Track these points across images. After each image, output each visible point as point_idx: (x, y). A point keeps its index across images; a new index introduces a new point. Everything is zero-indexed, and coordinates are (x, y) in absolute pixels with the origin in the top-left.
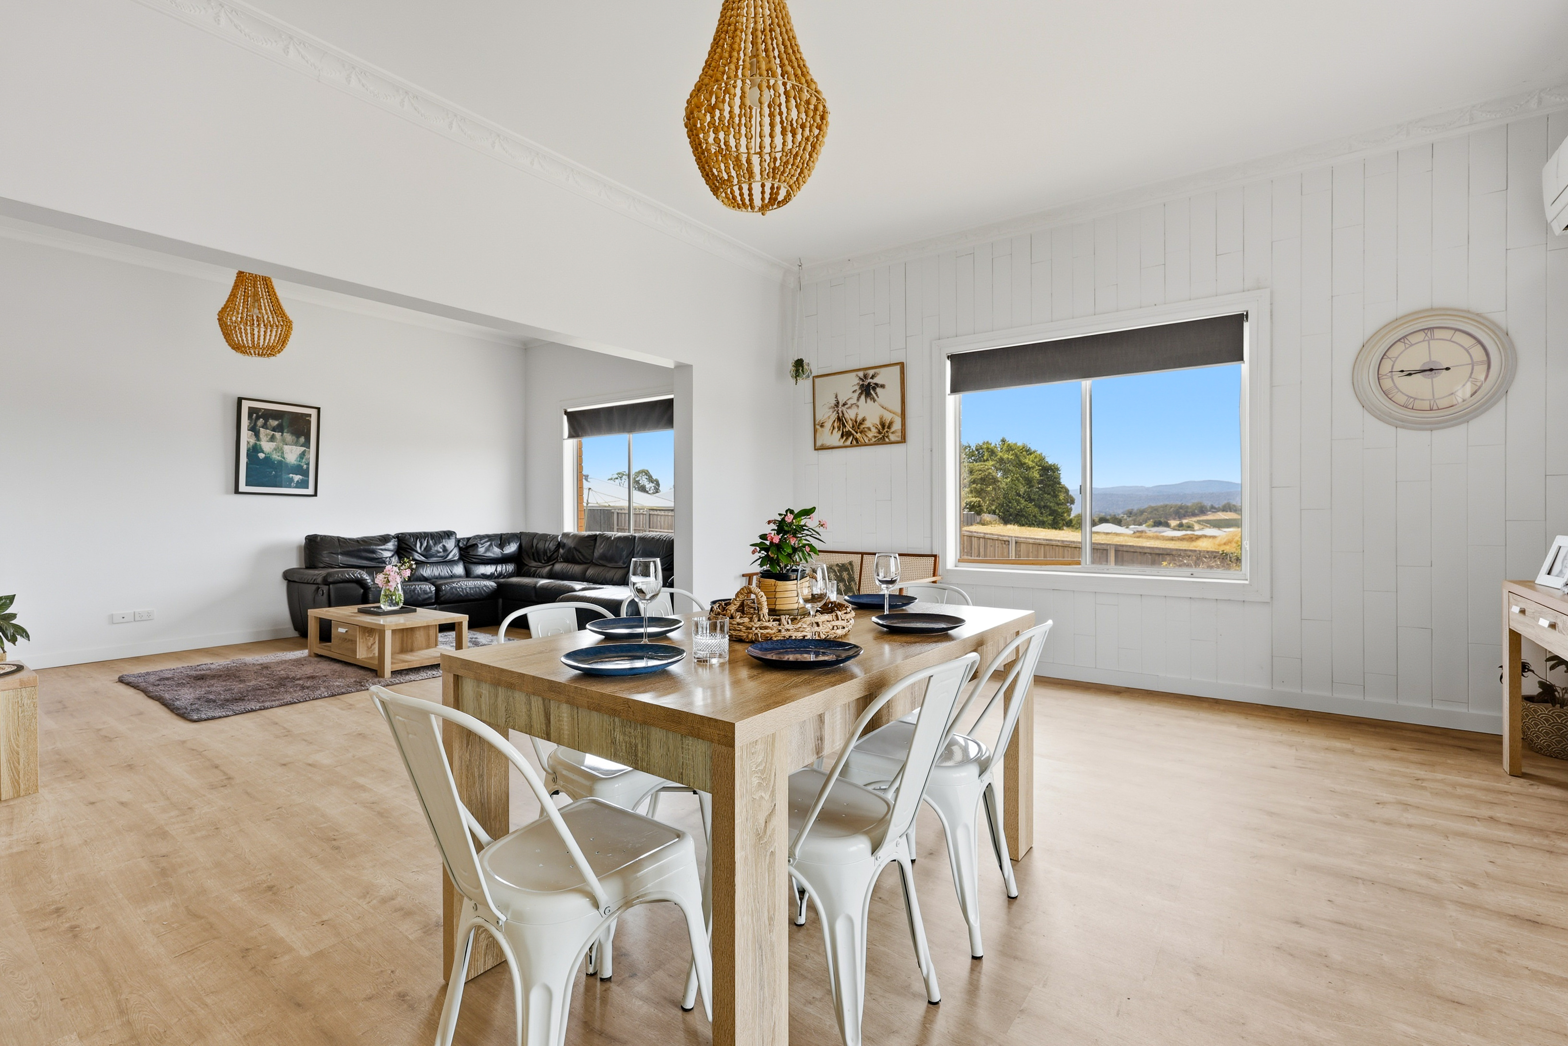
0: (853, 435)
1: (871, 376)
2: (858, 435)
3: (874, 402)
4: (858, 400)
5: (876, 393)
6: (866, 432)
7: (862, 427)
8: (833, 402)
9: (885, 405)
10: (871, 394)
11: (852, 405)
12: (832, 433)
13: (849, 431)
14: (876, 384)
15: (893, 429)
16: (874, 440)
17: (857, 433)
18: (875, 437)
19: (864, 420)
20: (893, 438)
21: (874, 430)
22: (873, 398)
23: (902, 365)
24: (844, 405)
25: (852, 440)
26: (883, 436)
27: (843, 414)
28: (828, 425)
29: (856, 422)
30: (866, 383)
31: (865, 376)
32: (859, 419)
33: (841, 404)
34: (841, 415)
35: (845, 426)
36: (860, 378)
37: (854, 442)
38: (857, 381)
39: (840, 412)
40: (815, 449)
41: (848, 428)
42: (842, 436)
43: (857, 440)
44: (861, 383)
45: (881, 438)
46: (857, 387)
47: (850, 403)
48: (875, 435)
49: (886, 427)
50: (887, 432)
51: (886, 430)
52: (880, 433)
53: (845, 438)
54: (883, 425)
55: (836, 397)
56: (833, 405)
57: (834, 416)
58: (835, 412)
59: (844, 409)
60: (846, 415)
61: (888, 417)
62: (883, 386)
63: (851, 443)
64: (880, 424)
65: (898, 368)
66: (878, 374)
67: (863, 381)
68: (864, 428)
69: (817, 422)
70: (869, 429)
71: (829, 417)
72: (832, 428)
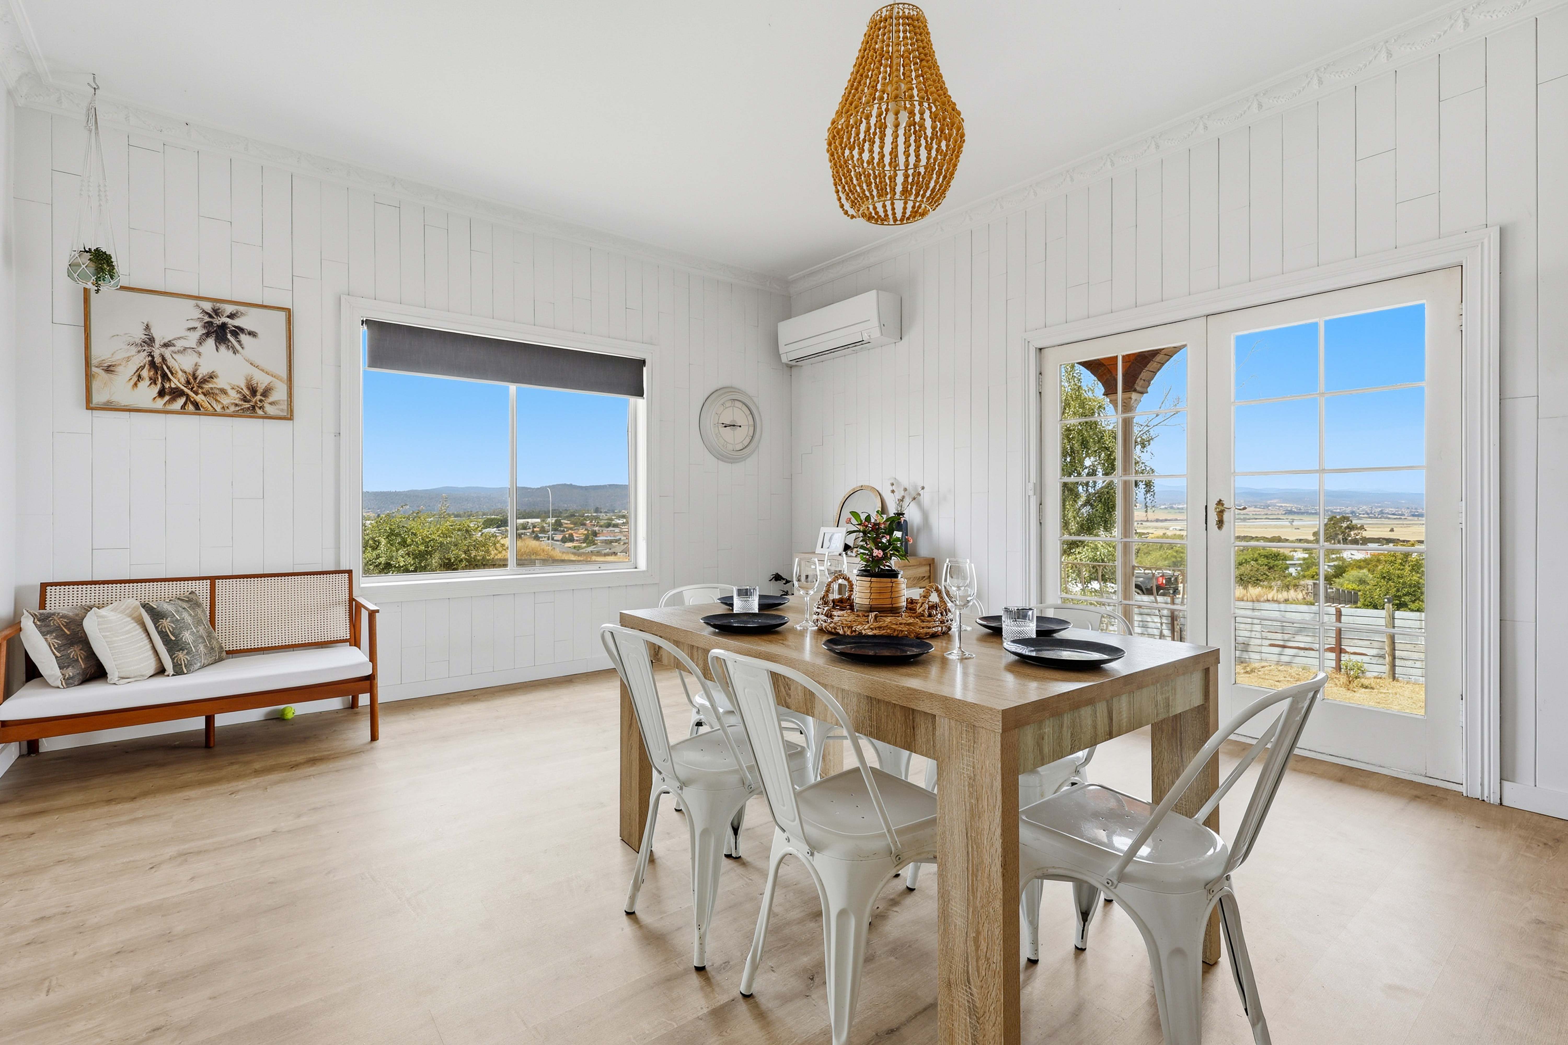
0: (188, 396)
1: (228, 314)
2: (200, 398)
3: (234, 353)
4: (200, 342)
5: (239, 342)
6: (216, 394)
7: (207, 386)
8: (139, 335)
9: (257, 362)
10: (229, 341)
11: (185, 349)
12: (136, 384)
13: (177, 388)
14: (242, 330)
15: (271, 399)
16: (232, 409)
17: (196, 393)
18: (236, 405)
19: (212, 376)
20: (270, 410)
21: (233, 394)
22: (233, 347)
23: (288, 312)
24: (166, 345)
25: (185, 404)
26: (254, 407)
27: (164, 359)
28: (127, 371)
29: (195, 378)
30: (218, 321)
31: (217, 312)
32: (202, 373)
33: (157, 344)
34: (158, 360)
35: (169, 380)
36: (207, 313)
37: (191, 407)
38: (197, 314)
39: (156, 354)
40: (88, 408)
41: (177, 382)
42: (162, 394)
43: (196, 405)
44: (207, 319)
45: (249, 408)
46: (198, 325)
47: (180, 344)
48: (237, 402)
49: (258, 394)
50: (261, 401)
51: (258, 397)
52: (245, 399)
53: (167, 398)
54: (254, 392)
55: (147, 327)
56: (139, 341)
57: (142, 359)
58: (145, 353)
59: (167, 352)
60: (171, 362)
61: (262, 381)
62: (252, 334)
63: (183, 407)
64: (248, 388)
65: (282, 315)
66: (242, 313)
67: (210, 316)
68: (212, 388)
69: (94, 362)
70: (223, 391)
71: (128, 359)
72: (135, 379)
